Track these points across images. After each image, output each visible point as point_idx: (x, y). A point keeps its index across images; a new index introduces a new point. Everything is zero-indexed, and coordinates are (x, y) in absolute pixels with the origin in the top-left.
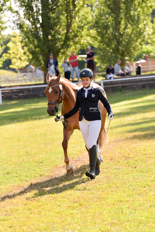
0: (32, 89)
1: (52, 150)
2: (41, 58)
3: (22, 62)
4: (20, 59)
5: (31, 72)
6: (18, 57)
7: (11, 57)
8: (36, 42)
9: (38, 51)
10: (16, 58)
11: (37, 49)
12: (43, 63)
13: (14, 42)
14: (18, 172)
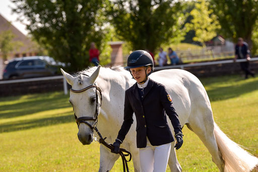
0: (221, 65)
1: (248, 137)
2: (232, 27)
3: (208, 33)
4: (206, 29)
5: (219, 44)
6: (203, 27)
7: (195, 28)
8: (226, 8)
9: (229, 19)
10: (201, 29)
11: (228, 17)
12: (235, 33)
13: (200, 10)
14: (207, 162)
